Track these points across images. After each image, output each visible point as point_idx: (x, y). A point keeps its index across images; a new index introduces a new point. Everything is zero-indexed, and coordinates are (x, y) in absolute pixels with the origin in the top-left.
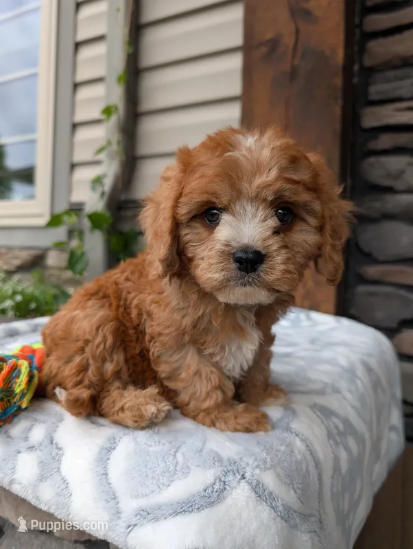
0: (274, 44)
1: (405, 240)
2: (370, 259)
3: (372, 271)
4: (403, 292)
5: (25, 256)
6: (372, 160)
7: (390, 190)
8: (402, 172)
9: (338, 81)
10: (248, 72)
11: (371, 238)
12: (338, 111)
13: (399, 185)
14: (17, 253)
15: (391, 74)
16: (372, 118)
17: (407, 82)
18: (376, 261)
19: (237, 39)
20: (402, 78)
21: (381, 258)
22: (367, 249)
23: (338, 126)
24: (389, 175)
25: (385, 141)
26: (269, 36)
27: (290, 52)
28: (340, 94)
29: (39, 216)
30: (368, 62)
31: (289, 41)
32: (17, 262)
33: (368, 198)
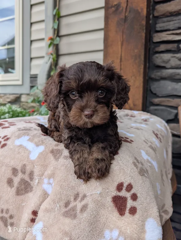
0: (118, 6)
1: (170, 88)
2: (156, 96)
3: (156, 100)
4: (169, 109)
5: (12, 97)
6: (157, 55)
7: (164, 68)
8: (169, 60)
9: (144, 23)
10: (107, 18)
11: (155, 87)
12: (144, 35)
13: (168, 66)
14: (8, 96)
15: (165, 19)
16: (158, 38)
17: (172, 23)
18: (158, 97)
19: (103, 5)
20: (170, 21)
21: (160, 96)
22: (154, 92)
23: (144, 41)
24: (164, 62)
25: (163, 47)
26: (115, 3)
27: (124, 10)
28: (144, 28)
29: (18, 80)
30: (156, 14)
31: (124, 5)
32: (9, 100)
33: (155, 71)
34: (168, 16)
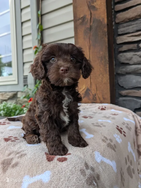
0: (84, 18)
1: (134, 81)
2: (123, 88)
3: (124, 92)
4: (135, 99)
5: (11, 94)
6: (121, 54)
7: (128, 64)
8: (132, 58)
9: (106, 30)
10: (76, 29)
11: (122, 81)
12: (106, 39)
13: (131, 62)
14: (8, 94)
15: (125, 25)
16: (120, 40)
17: (131, 27)
18: (125, 89)
19: (72, 18)
20: (129, 26)
21: (127, 88)
22: (121, 85)
23: (107, 44)
24: (127, 59)
25: (125, 48)
26: (82, 16)
27: (89, 21)
28: (107, 34)
29: (15, 81)
30: (117, 21)
31: (88, 17)
32: (8, 97)
33: (121, 67)
34: (127, 22)
